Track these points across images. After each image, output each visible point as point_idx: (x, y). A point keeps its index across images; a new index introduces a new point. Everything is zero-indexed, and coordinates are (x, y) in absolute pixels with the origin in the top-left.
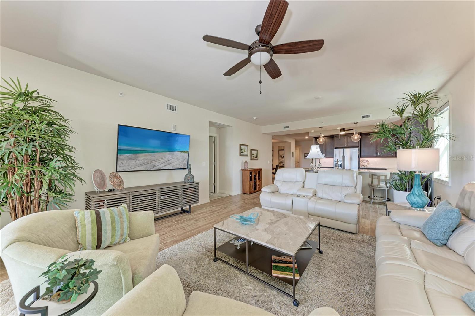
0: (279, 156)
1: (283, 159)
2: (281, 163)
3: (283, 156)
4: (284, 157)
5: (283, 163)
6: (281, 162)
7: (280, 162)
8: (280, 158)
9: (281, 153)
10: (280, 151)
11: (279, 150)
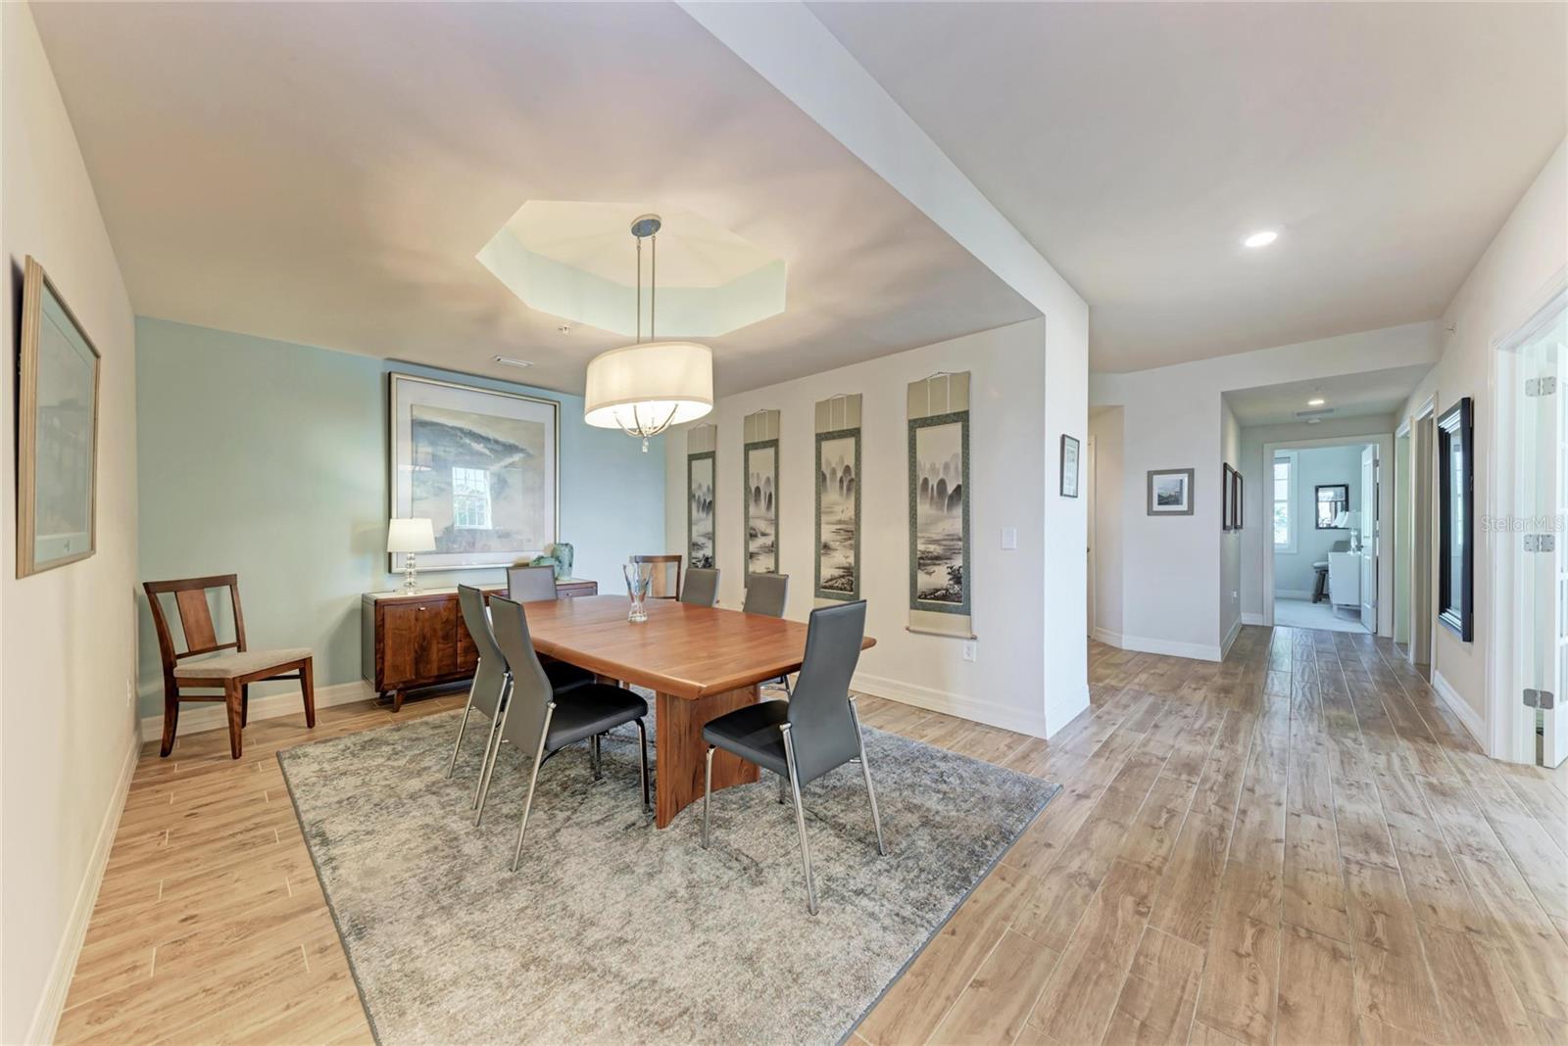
0: (917, 487)
1: (958, 511)
2: (936, 559)
3: (950, 489)
4: (960, 495)
5: (958, 562)
6: (933, 548)
7: (921, 547)
8: (924, 509)
9: (939, 447)
10: (921, 433)
11: (915, 425)
